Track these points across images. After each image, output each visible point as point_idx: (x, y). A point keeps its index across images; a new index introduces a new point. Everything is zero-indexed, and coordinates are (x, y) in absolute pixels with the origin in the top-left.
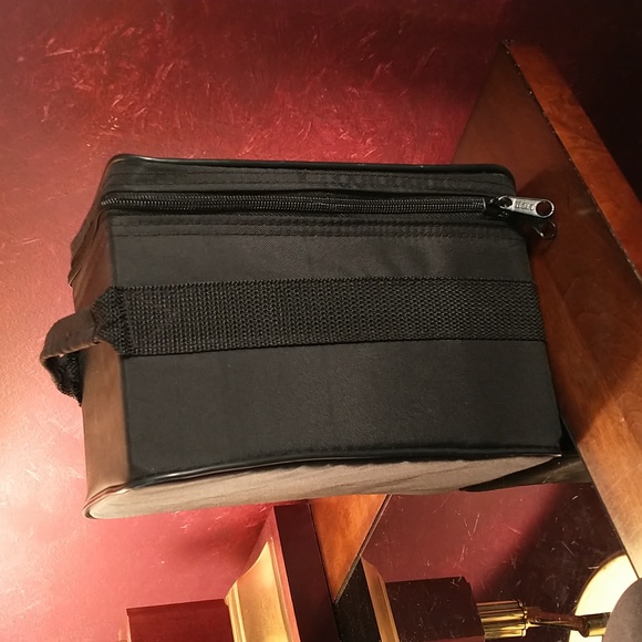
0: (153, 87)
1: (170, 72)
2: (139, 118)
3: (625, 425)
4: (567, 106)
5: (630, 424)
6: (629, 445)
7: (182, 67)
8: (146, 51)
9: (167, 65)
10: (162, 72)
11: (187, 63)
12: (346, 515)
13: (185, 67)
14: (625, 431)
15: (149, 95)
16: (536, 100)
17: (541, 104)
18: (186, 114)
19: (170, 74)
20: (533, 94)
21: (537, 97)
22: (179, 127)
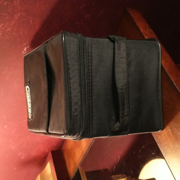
0: (13, 21)
1: (19, 16)
2: (8, 32)
3: (171, 132)
4: (148, 29)
5: (172, 132)
6: (172, 138)
7: (23, 15)
8: (11, 10)
9: (18, 14)
10: (16, 17)
11: (24, 14)
12: (74, 154)
13: (24, 15)
14: (171, 134)
15: (12, 24)
16: (138, 27)
17: (140, 28)
18: (24, 30)
19: (19, 17)
20: (137, 25)
21: (138, 26)
22: (22, 34)
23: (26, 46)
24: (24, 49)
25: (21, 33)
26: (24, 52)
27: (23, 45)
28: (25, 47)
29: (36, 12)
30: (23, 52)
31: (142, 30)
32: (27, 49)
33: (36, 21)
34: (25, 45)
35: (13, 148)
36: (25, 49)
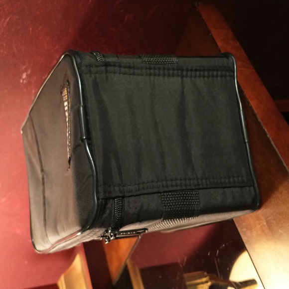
3: (266, 227)
5: (269, 227)
7: (15, 19)
9: (6, 19)
10: (4, 22)
11: (18, 17)
13: (17, 19)
14: (267, 230)
16: (213, 39)
17: (216, 41)
18: (19, 44)
19: (8, 23)
20: (212, 35)
21: (214, 37)
22: (16, 52)
23: (26, 71)
24: (22, 75)
25: (15, 50)
26: (23, 80)
27: (20, 70)
28: (24, 72)
29: (38, 13)
30: (21, 81)
31: (219, 44)
32: (27, 75)
33: (39, 29)
34: (23, 69)
35: (18, 232)
36: (24, 76)
